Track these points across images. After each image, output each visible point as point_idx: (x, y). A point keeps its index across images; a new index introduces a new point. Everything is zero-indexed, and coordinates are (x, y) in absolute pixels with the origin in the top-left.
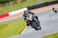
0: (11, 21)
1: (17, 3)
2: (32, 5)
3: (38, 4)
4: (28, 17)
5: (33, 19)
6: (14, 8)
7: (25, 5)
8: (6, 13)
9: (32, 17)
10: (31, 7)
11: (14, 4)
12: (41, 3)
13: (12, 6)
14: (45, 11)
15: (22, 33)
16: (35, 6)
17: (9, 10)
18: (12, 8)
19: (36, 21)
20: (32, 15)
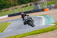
1: (2, 12)
3: (16, 13)
7: (7, 13)
10: (11, 15)
12: (18, 12)
15: (4, 32)
16: (14, 14)
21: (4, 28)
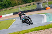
0: (3, 20)
1: (7, 10)
6: (5, 13)
7: (12, 11)
11: (5, 10)
13: (4, 11)
15: (9, 28)
17: (2, 14)
21: (9, 25)
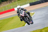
2: (34, 2)
4: (21, 13)
5: (25, 15)
8: (12, 8)
9: (24, 13)
14: (45, 6)
18: (17, 4)
19: (28, 16)
20: (24, 11)
